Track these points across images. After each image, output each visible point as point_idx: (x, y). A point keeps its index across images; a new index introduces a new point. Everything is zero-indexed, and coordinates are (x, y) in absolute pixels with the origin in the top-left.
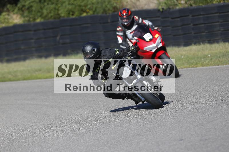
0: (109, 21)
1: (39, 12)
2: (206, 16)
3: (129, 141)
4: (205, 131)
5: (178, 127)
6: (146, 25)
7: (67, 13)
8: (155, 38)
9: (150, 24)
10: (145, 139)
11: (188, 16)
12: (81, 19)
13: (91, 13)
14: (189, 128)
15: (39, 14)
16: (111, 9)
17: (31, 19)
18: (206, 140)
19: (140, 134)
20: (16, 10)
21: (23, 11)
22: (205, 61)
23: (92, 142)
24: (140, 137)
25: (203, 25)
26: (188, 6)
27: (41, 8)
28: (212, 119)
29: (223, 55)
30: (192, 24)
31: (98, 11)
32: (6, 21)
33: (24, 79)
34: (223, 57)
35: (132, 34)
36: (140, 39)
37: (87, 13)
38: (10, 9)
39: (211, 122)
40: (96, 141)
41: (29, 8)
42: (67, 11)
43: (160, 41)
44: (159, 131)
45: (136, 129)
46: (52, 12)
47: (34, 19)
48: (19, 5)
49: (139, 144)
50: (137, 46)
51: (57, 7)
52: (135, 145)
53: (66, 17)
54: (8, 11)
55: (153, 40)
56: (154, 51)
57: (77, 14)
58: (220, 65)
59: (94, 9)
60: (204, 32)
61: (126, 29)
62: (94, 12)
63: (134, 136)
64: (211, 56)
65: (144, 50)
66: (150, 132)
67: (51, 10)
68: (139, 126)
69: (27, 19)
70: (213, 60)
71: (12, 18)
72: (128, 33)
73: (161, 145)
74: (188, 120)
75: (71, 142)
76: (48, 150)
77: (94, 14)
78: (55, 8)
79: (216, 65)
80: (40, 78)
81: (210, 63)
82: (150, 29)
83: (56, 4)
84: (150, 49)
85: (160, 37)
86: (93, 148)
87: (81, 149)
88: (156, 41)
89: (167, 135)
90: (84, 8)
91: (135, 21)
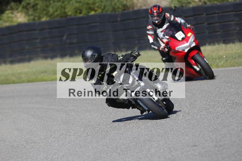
0: (119, 19)
1: (44, 10)
2: (221, 14)
3: (140, 147)
4: (219, 137)
5: (192, 132)
6: (178, 23)
7: (74, 11)
8: (188, 37)
9: (183, 21)
10: (156, 145)
11: (202, 14)
12: (88, 17)
13: (99, 11)
14: (203, 133)
15: (45, 12)
16: (121, 7)
17: (36, 18)
18: (221, 146)
19: (151, 140)
20: (20, 9)
21: (27, 9)
22: (220, 63)
23: (101, 148)
24: (151, 142)
25: (218, 24)
26: (202, 4)
27: (47, 6)
28: (227, 124)
29: (239, 56)
30: (206, 23)
31: (106, 9)
32: (10, 19)
33: (29, 82)
34: (238, 58)
35: (163, 33)
36: (171, 38)
37: (95, 11)
38: (14, 7)
39: (226, 127)
40: (105, 147)
41: (34, 6)
42: (75, 9)
43: (193, 40)
44: (171, 136)
45: (147, 134)
46: (59, 10)
47: (40, 18)
48: (24, 3)
49: (150, 150)
50: (169, 46)
51: (63, 5)
52: (146, 151)
53: (73, 16)
54: (12, 9)
55: (185, 39)
56: (186, 51)
57: (84, 12)
58: (236, 66)
59: (103, 7)
60: (219, 31)
61: (157, 28)
62: (103, 10)
63: (145, 142)
64: (226, 56)
65: (176, 49)
66: (162, 138)
67: (58, 8)
68: (150, 131)
69: (32, 17)
70: (229, 61)
71: (16, 16)
72: (159, 32)
73: (174, 151)
74: (202, 125)
75: (78, 148)
76: (55, 156)
77: (102, 12)
78: (61, 6)
79: (231, 67)
80: (46, 81)
81: (225, 64)
82: (182, 26)
83: (63, 2)
84: (183, 49)
85: (193, 36)
86: (101, 154)
87: (89, 156)
88: (189, 40)
89: (180, 141)
90: (92, 6)
91: (167, 19)
